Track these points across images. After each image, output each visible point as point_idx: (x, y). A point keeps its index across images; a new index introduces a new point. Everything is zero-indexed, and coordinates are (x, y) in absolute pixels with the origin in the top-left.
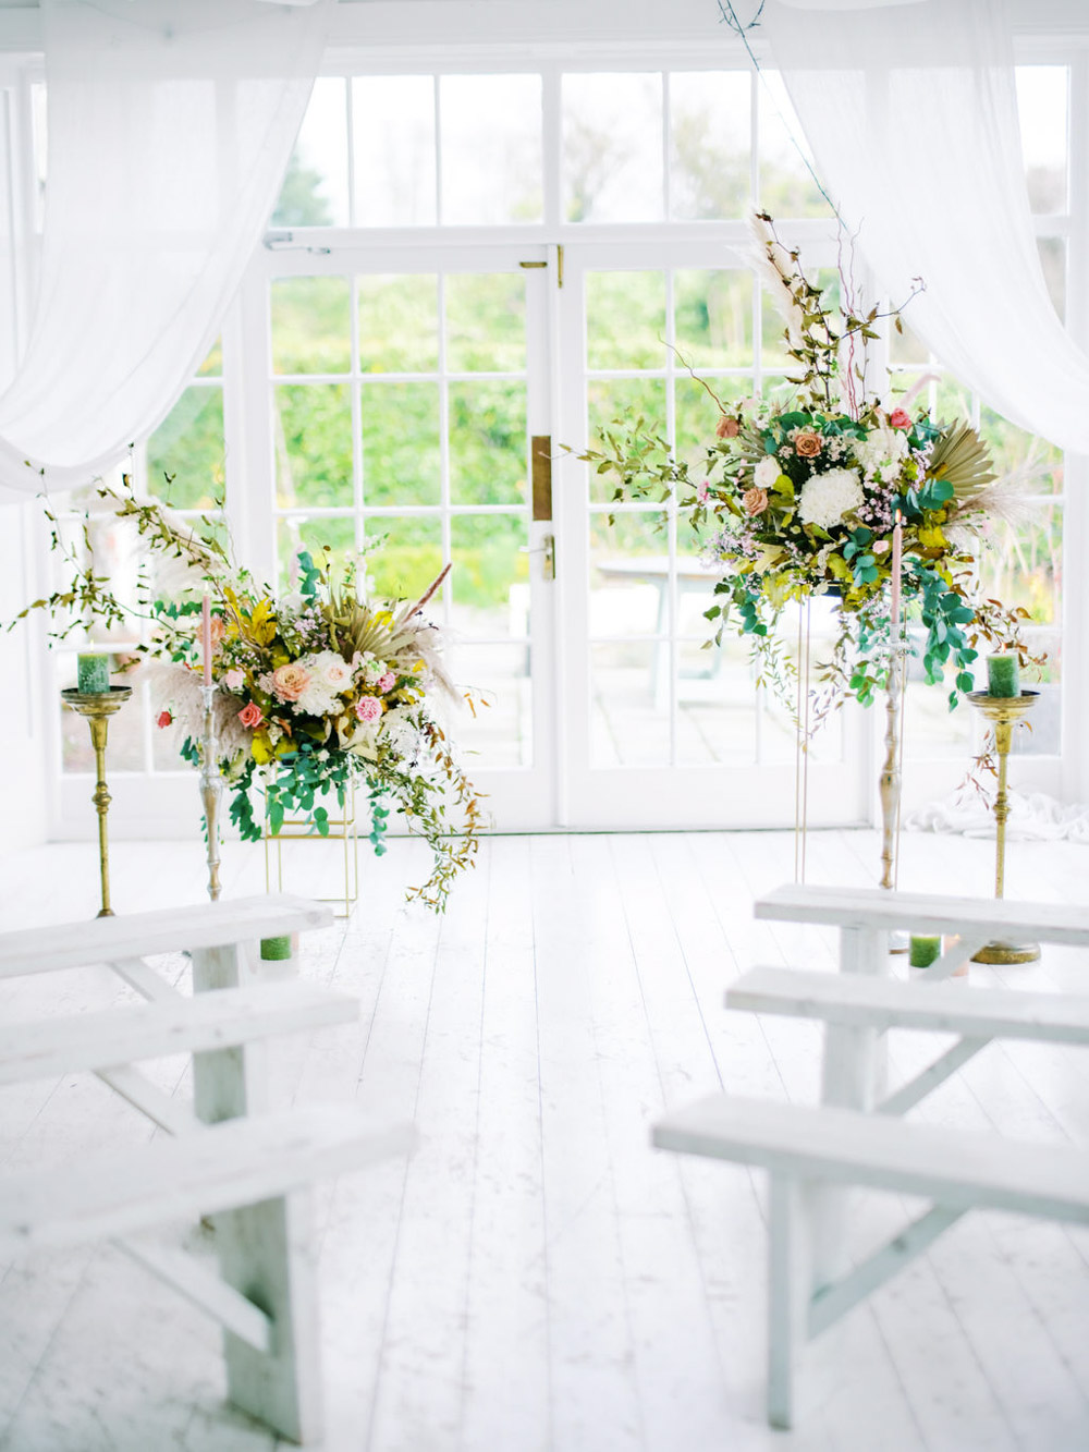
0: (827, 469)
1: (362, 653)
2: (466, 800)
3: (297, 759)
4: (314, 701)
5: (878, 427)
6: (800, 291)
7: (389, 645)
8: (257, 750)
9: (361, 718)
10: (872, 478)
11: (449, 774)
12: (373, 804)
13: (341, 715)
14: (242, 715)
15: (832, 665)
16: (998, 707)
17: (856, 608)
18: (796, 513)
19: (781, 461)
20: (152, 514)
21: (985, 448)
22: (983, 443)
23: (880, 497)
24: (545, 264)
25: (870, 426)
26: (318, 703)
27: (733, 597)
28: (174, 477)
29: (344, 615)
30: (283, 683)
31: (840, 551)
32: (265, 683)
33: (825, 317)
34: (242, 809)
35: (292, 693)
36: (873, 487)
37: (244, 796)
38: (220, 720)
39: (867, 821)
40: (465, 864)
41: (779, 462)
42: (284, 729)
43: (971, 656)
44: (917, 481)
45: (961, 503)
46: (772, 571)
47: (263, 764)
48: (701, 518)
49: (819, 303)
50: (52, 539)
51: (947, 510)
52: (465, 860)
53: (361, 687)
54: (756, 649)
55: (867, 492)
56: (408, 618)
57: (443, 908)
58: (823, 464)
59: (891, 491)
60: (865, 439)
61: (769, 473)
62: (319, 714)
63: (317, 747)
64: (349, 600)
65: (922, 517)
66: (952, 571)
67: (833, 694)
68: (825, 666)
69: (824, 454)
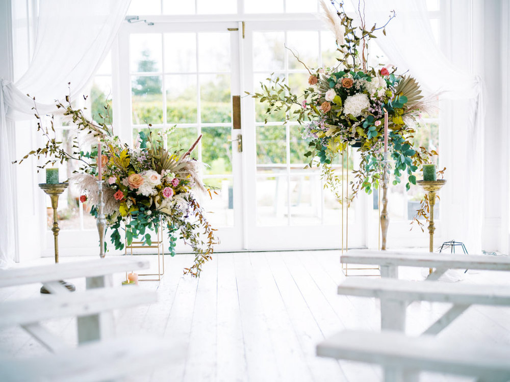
0: (355, 94)
1: (165, 171)
2: (208, 232)
3: (138, 214)
4: (146, 190)
5: (375, 76)
6: (344, 19)
7: (176, 167)
8: (122, 210)
9: (165, 196)
10: (374, 95)
11: (201, 221)
12: (170, 235)
13: (157, 195)
14: (115, 195)
15: (359, 171)
16: (430, 185)
17: (368, 149)
18: (342, 112)
19: (336, 90)
20: (79, 113)
21: (418, 85)
22: (417, 83)
23: (377, 104)
24: (237, 29)
25: (372, 76)
26: (147, 191)
27: (316, 147)
28: (87, 97)
29: (157, 155)
30: (132, 181)
31: (361, 126)
32: (125, 182)
33: (354, 30)
34: (116, 237)
35: (136, 185)
36: (374, 99)
37: (117, 231)
38: (106, 198)
39: (365, 246)
40: (208, 258)
41: (335, 90)
42: (133, 202)
43: (414, 169)
44: (391, 98)
45: (409, 108)
46: (333, 136)
47: (124, 216)
48: (302, 119)
49: (352, 25)
50: (38, 126)
51: (404, 109)
52: (208, 257)
53: (165, 183)
54: (324, 173)
55: (371, 102)
56: (184, 157)
57: (199, 275)
58: (353, 91)
59: (381, 102)
60: (371, 81)
61: (331, 95)
62: (147, 195)
63: (147, 209)
64: (160, 148)
65: (394, 112)
66: (405, 136)
67: (360, 183)
68: (357, 172)
69: (354, 87)
